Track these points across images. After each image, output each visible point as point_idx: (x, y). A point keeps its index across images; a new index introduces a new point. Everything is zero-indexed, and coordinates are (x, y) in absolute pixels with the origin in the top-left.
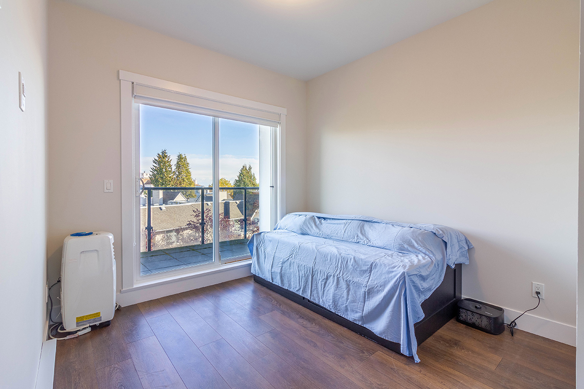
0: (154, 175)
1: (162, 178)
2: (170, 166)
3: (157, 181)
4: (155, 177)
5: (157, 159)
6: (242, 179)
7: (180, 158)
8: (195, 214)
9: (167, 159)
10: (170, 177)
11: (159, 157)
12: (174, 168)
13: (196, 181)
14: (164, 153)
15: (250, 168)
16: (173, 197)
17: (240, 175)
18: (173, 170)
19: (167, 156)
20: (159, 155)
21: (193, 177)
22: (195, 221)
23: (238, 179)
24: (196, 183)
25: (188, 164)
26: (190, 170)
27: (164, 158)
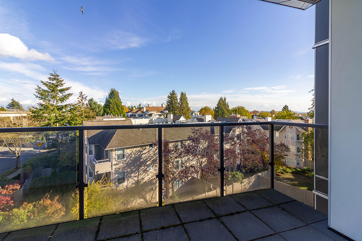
0: (168, 105)
1: (172, 107)
2: (177, 99)
3: (170, 108)
4: (169, 106)
5: (170, 96)
6: (220, 106)
7: (183, 94)
8: (192, 131)
9: (175, 96)
10: (177, 106)
11: (171, 94)
12: (179, 100)
13: (191, 108)
14: (173, 92)
15: (225, 99)
16: (178, 119)
17: (218, 104)
18: (178, 102)
19: (175, 94)
20: (171, 93)
21: (190, 106)
22: (193, 136)
23: (217, 106)
24: (191, 110)
25: (187, 98)
26: (188, 101)
27: (173, 95)
